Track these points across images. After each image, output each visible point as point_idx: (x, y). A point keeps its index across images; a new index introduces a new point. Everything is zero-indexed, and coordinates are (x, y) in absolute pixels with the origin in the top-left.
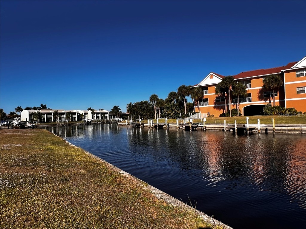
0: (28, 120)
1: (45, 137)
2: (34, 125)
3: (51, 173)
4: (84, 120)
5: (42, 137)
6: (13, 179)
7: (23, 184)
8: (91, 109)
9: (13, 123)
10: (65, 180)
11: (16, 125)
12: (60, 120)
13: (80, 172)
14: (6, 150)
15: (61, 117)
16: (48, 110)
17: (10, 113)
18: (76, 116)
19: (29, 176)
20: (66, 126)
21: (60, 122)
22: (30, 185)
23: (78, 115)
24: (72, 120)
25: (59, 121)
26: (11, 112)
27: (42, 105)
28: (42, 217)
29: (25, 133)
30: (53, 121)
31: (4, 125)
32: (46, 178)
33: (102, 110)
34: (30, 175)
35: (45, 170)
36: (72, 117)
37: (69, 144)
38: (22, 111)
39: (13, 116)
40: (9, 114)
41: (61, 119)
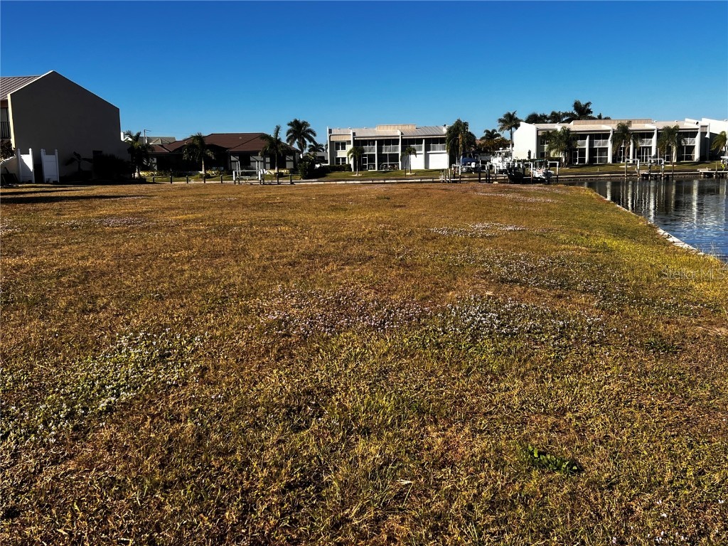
0: (532, 158)
1: (587, 212)
2: (551, 174)
3: (616, 319)
5: (577, 210)
6: (507, 313)
7: (536, 333)
9: (491, 167)
10: (665, 348)
11: (501, 172)
12: (634, 157)
13: (718, 337)
14: (482, 237)
15: (640, 145)
16: (596, 121)
17: (484, 134)
18: (697, 142)
19: (550, 315)
20: (656, 179)
21: (634, 164)
22: (555, 339)
23: (703, 141)
24: (677, 159)
25: (631, 162)
26: (487, 131)
27: (577, 106)
28: (599, 433)
29: (527, 194)
30: (610, 160)
31: (469, 171)
32: (601, 331)
34: (553, 313)
35: (597, 308)
36: (681, 148)
37: (671, 240)
38: (517, 126)
39: (494, 144)
40: (483, 138)
41: (639, 152)
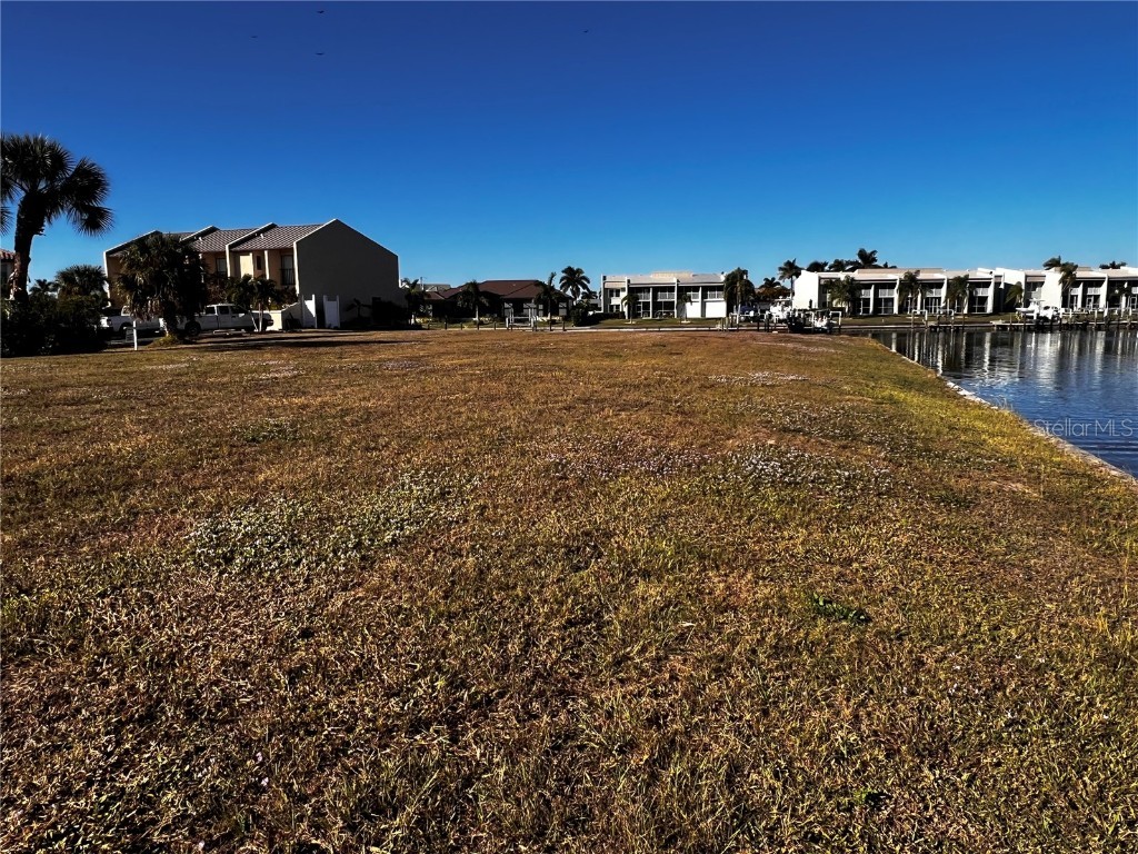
0: (813, 307)
1: (872, 363)
2: (833, 325)
3: (904, 471)
4: (1024, 309)
5: (860, 361)
6: (790, 463)
7: (821, 483)
8: (1062, 262)
9: (771, 316)
11: (780, 321)
12: (922, 308)
13: (1014, 492)
14: (763, 385)
15: (929, 295)
16: (882, 270)
17: (763, 283)
18: (990, 292)
19: (834, 465)
20: (945, 331)
21: (922, 315)
22: (840, 490)
23: (997, 291)
24: (969, 310)
25: (918, 313)
26: (766, 280)
27: (862, 254)
28: (887, 584)
29: (809, 344)
30: (896, 311)
31: (748, 320)
32: (888, 483)
33: (1118, 267)
34: (837, 464)
35: (884, 460)
36: (972, 300)
37: (961, 393)
38: (798, 275)
39: (774, 292)
40: (762, 286)
41: (927, 303)
